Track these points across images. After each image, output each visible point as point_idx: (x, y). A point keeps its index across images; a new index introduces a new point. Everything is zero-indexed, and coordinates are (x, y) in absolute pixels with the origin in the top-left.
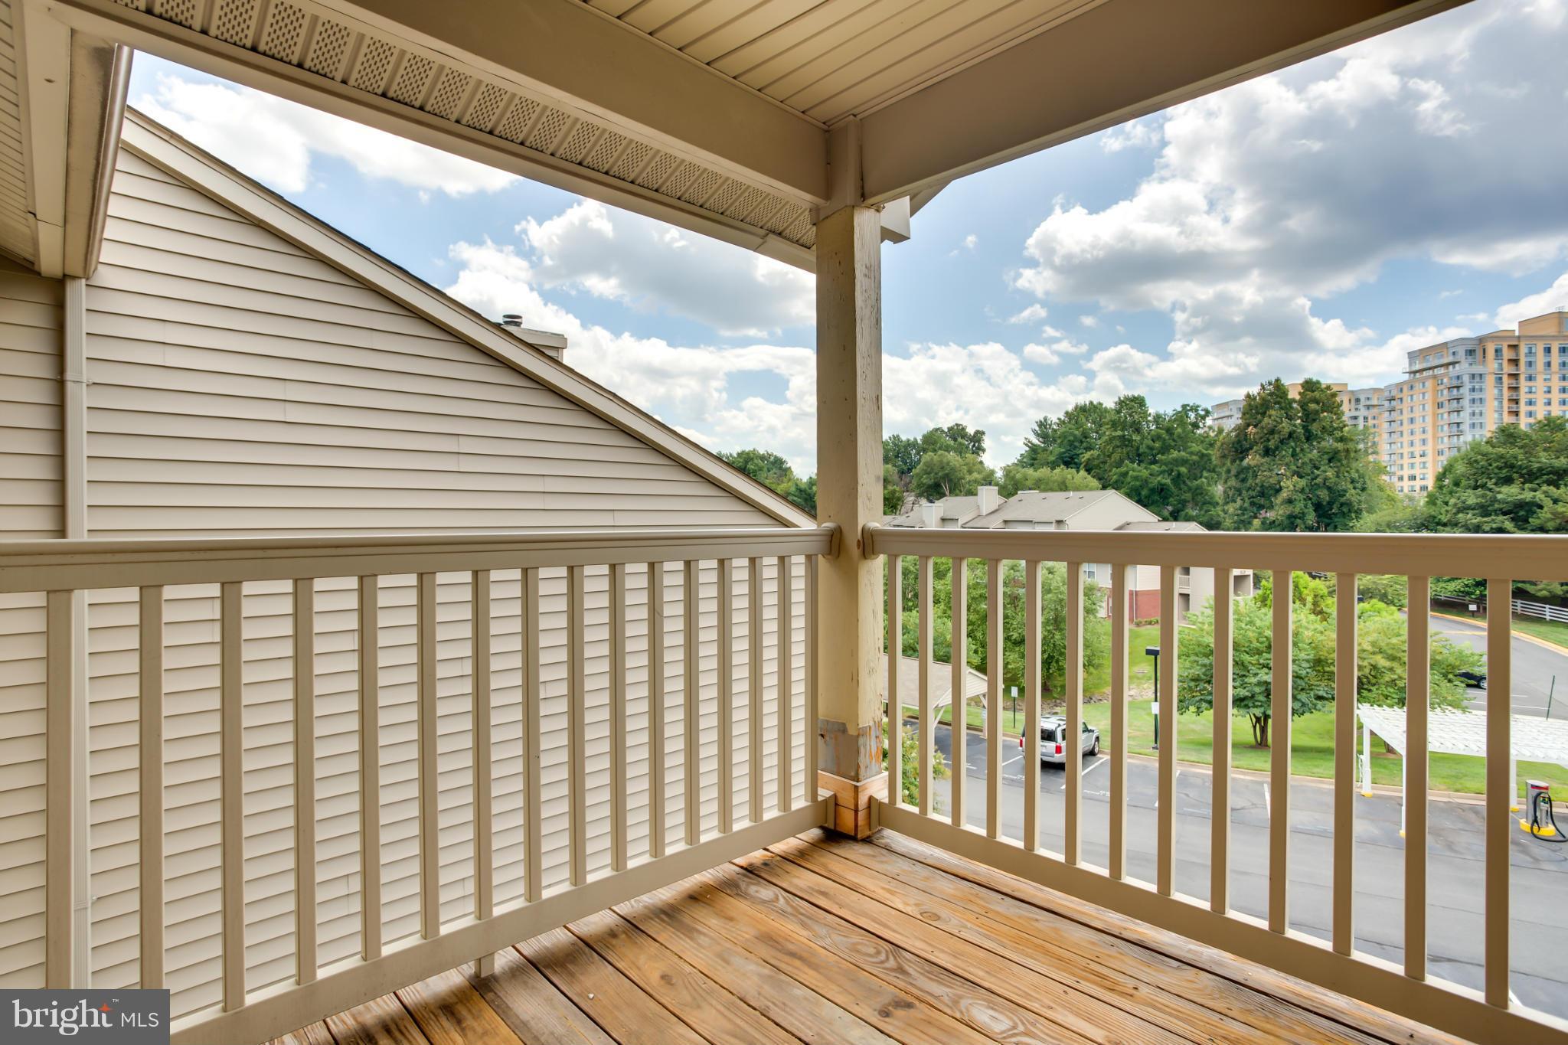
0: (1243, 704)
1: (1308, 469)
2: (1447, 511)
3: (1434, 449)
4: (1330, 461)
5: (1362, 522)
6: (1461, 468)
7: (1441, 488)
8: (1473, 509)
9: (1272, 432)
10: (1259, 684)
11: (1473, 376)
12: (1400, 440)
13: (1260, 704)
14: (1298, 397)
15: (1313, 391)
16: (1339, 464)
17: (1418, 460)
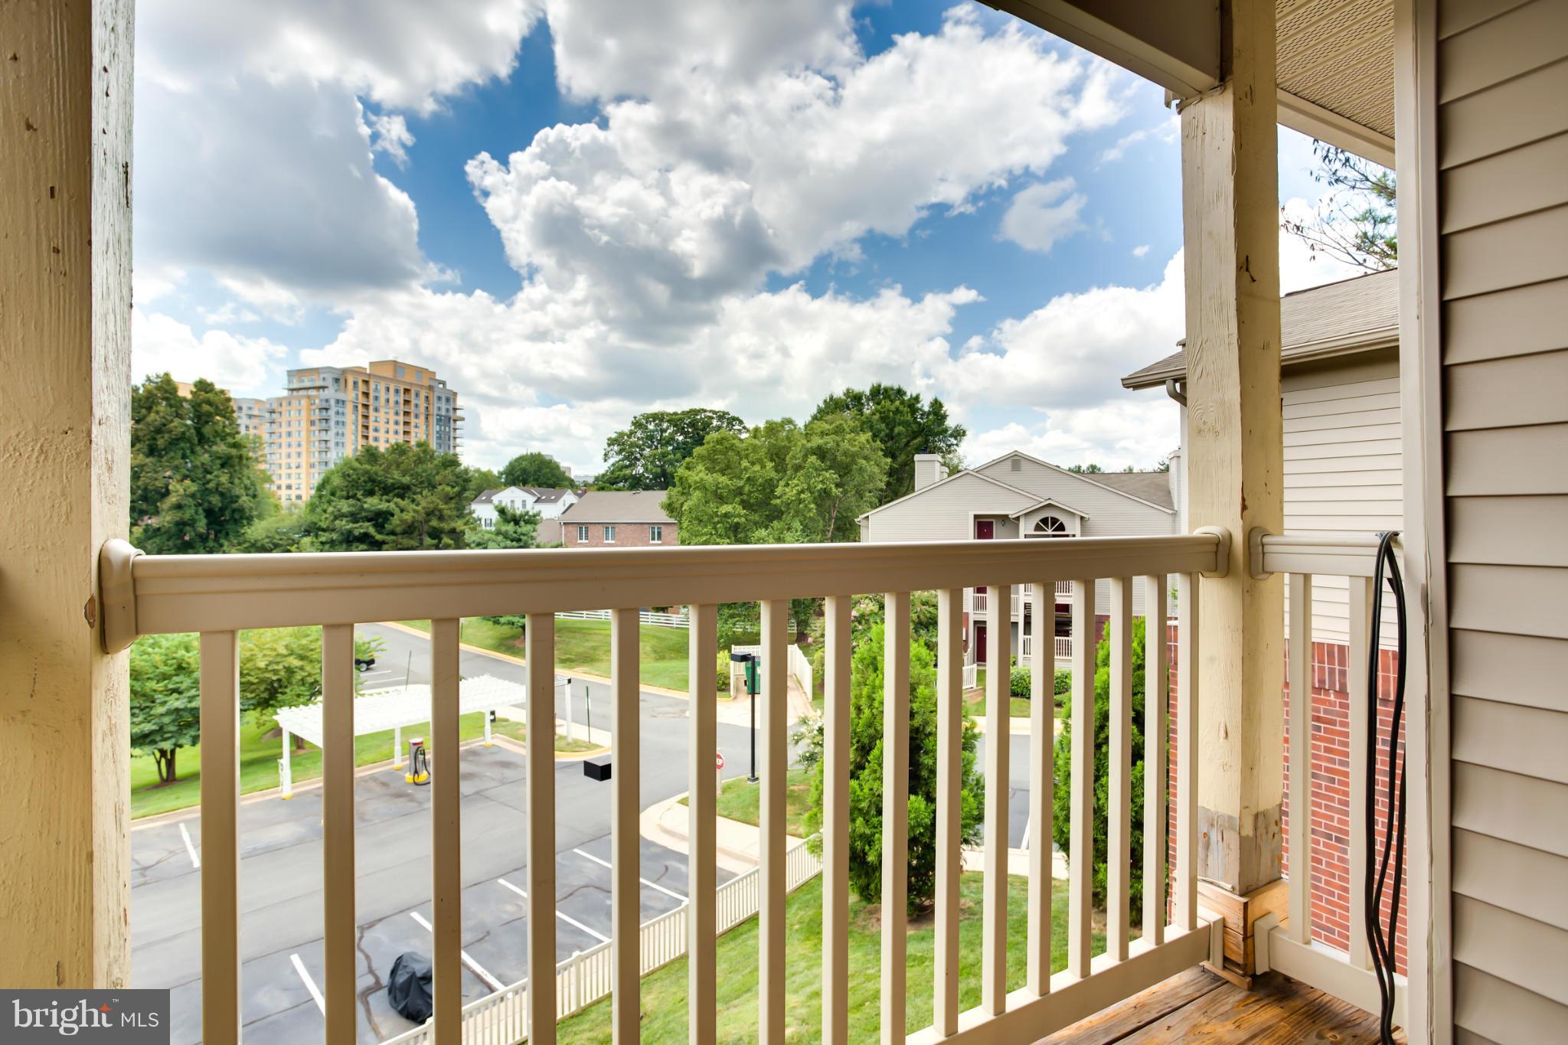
0: (148, 740)
1: (199, 473)
2: (326, 518)
3: (307, 462)
4: (223, 466)
5: (253, 528)
6: (337, 481)
7: (320, 497)
8: (346, 517)
9: (159, 431)
10: (168, 713)
11: (338, 401)
12: (280, 451)
13: (169, 735)
14: (189, 396)
15: (207, 393)
16: (232, 470)
17: (294, 471)
